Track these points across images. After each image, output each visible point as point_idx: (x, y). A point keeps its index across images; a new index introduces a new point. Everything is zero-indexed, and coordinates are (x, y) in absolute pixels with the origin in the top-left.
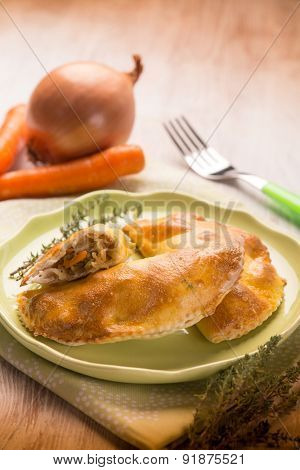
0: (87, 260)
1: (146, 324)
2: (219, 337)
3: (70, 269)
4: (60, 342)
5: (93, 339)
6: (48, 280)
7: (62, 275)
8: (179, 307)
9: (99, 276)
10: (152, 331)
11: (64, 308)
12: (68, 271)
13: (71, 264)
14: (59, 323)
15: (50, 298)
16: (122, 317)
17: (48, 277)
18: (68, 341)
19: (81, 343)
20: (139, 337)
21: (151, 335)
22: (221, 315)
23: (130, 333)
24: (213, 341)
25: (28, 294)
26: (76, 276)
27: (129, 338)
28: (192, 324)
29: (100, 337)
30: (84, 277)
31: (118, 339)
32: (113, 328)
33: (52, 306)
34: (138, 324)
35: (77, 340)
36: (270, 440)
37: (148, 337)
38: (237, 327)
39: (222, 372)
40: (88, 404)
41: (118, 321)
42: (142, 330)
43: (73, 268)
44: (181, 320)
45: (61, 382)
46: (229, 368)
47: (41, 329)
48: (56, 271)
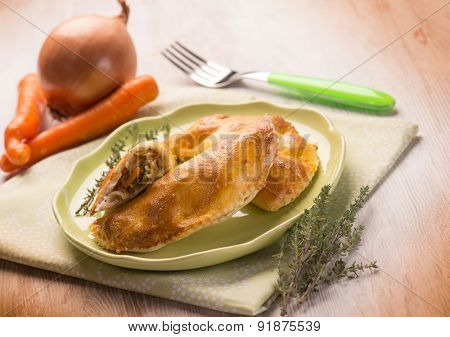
0: (142, 174)
1: (211, 211)
2: (276, 205)
3: (129, 187)
4: (142, 250)
5: (170, 238)
6: (113, 203)
7: (124, 196)
8: (235, 188)
9: (157, 184)
10: (219, 215)
11: (135, 220)
12: (128, 190)
13: (129, 183)
14: (136, 234)
15: (120, 217)
16: (188, 212)
17: (112, 200)
18: (148, 247)
19: (160, 246)
20: (209, 224)
21: (218, 219)
22: (272, 186)
23: (200, 223)
24: (272, 210)
25: (99, 222)
26: (136, 192)
27: (200, 227)
28: (250, 200)
29: (176, 234)
30: (144, 191)
31: (191, 231)
32: (184, 223)
33: (125, 223)
34: (204, 213)
35: (156, 244)
36: (350, 274)
37: (216, 222)
38: (289, 192)
39: (289, 230)
40: (183, 294)
41: (186, 216)
42: (210, 217)
43: (132, 186)
44: (240, 199)
45: (153, 283)
46: (295, 225)
47: (121, 245)
48: (118, 193)
